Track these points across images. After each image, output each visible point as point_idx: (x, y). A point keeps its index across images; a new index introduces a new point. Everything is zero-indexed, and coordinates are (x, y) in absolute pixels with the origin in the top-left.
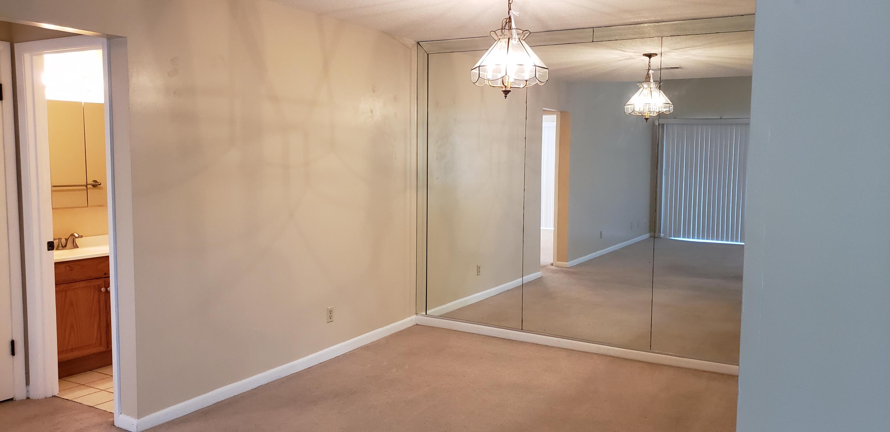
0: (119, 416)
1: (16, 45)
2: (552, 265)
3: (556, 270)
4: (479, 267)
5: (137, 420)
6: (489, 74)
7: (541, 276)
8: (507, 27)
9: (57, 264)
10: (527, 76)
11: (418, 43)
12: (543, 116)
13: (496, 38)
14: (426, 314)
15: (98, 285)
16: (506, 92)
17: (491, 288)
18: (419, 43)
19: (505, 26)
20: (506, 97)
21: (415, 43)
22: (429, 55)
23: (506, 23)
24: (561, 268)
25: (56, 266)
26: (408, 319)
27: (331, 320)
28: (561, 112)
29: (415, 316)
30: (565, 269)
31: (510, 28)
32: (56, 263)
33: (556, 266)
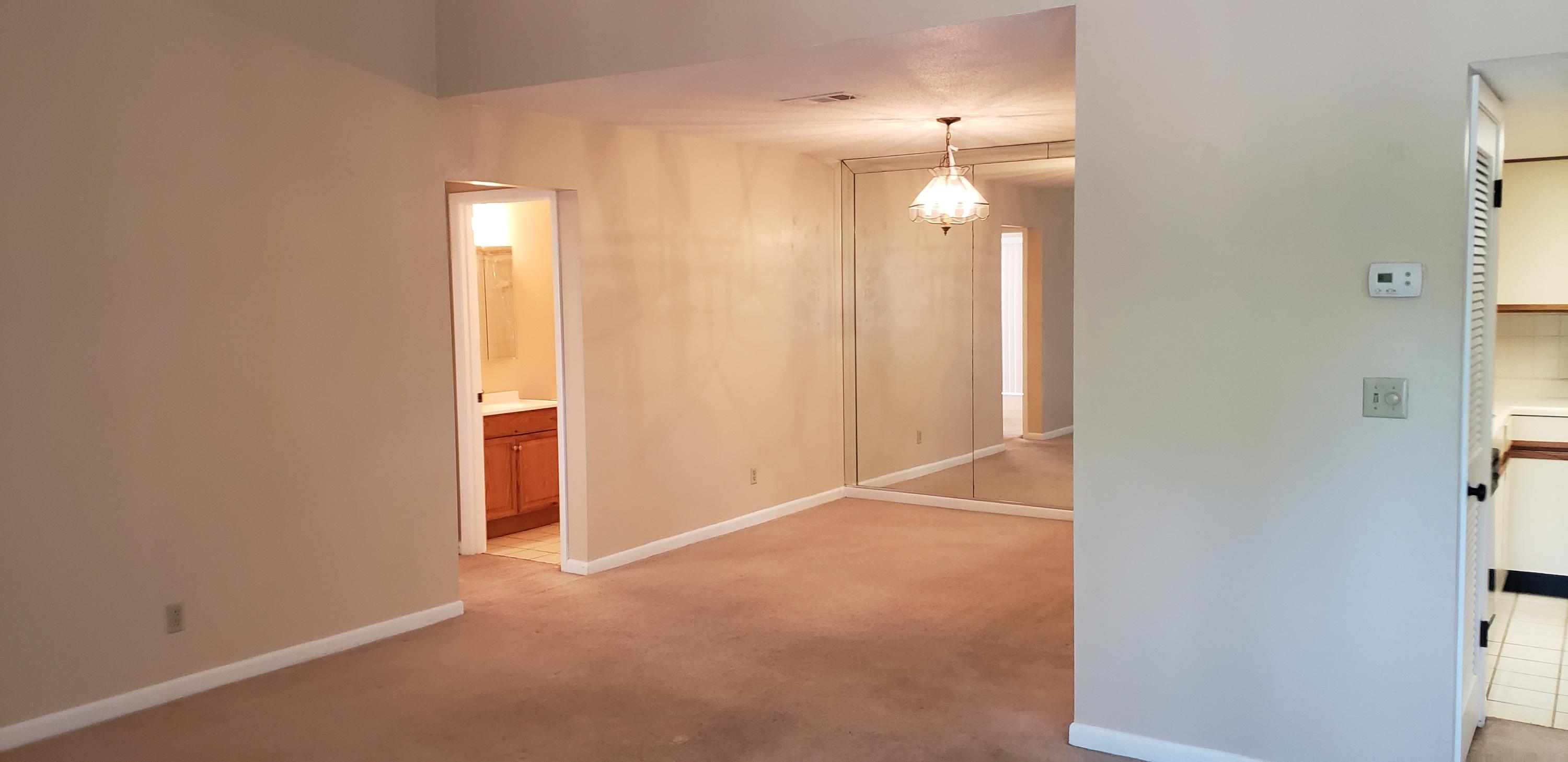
0: (567, 561)
1: (451, 195)
2: (1022, 437)
3: (1026, 444)
4: (920, 434)
5: (587, 563)
6: (927, 211)
7: (1004, 450)
8: (945, 164)
9: (487, 418)
10: (966, 213)
11: (842, 161)
12: (1003, 234)
13: (934, 175)
14: (857, 485)
15: (510, 444)
16: (946, 229)
17: (934, 462)
18: (844, 161)
19: (943, 163)
20: (945, 233)
21: (839, 161)
22: (856, 175)
23: (945, 159)
24: (1032, 442)
25: (485, 419)
26: (836, 490)
27: (754, 482)
28: (1028, 229)
29: (844, 487)
30: (1038, 442)
31: (948, 166)
32: (485, 417)
33: (1026, 439)
